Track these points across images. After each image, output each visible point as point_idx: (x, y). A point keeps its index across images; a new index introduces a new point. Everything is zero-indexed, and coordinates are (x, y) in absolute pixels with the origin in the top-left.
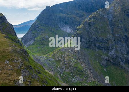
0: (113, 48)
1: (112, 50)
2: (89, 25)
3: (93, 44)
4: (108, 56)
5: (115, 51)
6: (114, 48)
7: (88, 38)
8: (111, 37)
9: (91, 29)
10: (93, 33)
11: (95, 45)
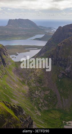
0: (69, 66)
1: (68, 67)
2: (59, 48)
3: (58, 62)
4: (64, 71)
5: (70, 68)
6: (71, 65)
7: (56, 58)
8: (71, 58)
9: (59, 51)
10: (60, 54)
11: (59, 63)
